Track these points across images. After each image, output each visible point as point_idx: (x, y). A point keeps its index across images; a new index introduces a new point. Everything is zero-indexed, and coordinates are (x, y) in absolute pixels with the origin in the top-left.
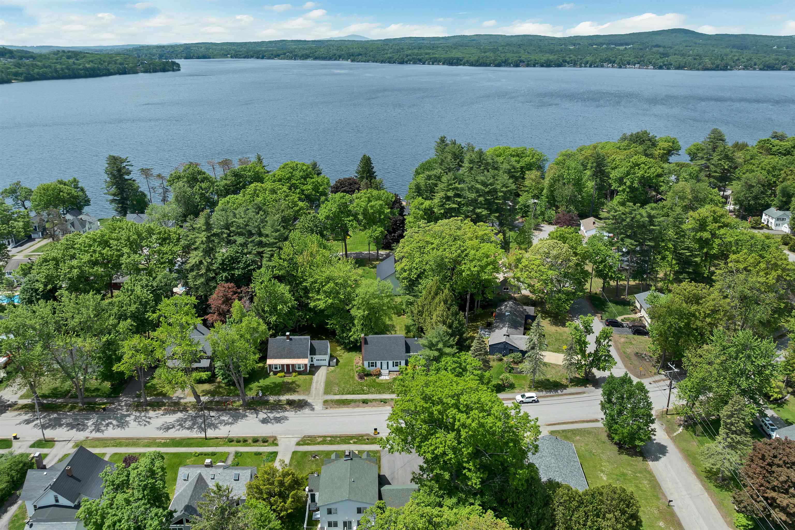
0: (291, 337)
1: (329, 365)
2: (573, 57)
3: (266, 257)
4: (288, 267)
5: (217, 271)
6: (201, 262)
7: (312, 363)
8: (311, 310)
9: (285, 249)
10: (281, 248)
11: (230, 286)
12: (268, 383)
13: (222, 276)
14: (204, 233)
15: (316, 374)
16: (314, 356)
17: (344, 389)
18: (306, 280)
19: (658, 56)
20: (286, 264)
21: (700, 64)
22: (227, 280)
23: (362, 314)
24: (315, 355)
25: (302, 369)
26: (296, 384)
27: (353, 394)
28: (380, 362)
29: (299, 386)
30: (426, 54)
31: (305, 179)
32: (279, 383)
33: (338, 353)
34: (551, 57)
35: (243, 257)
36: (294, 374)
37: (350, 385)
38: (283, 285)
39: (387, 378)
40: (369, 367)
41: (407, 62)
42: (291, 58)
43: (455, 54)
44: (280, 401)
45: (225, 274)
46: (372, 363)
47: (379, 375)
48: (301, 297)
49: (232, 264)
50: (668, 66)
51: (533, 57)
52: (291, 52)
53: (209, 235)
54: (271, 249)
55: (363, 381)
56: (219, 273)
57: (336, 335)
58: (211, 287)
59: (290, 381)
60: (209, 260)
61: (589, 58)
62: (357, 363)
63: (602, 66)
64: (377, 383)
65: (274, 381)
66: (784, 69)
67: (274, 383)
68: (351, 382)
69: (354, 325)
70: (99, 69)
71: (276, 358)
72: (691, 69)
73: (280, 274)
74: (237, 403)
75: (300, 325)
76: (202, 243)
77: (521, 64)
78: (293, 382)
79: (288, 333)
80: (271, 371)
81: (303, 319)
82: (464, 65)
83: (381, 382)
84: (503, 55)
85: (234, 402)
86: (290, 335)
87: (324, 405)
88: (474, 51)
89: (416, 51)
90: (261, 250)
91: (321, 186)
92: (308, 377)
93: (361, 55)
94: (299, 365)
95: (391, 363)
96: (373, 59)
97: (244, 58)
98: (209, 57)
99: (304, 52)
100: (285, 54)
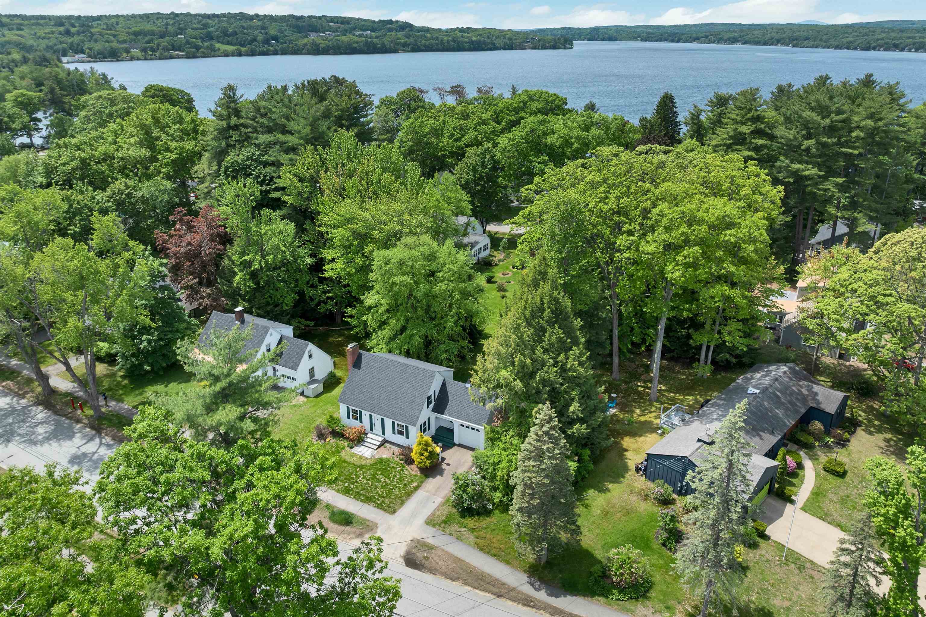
1: (303, 393)
16: (277, 367)
24: (278, 364)
28: (368, 414)
40: (349, 417)
41: (874, 49)
42: (713, 42)
46: (355, 411)
47: (358, 442)
52: (715, 35)
64: (342, 459)
70: (484, 43)
83: (353, 459)
89: (893, 35)
95: (388, 423)
96: (824, 44)
97: (657, 41)
98: (616, 40)
99: (732, 35)
100: (707, 37)
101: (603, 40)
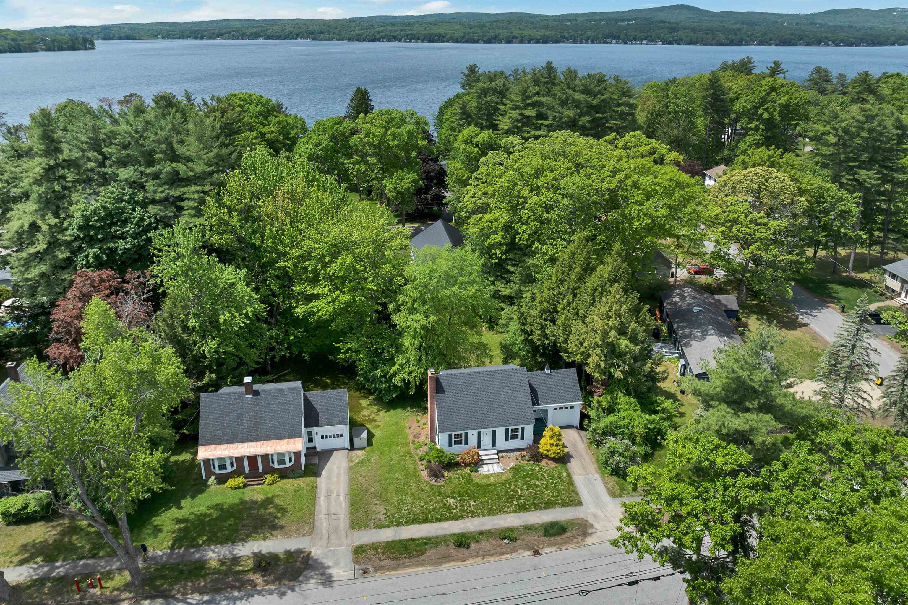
0: (256, 387)
1: (352, 447)
2: (572, 33)
3: (191, 208)
4: (241, 227)
5: (76, 244)
6: (34, 227)
7: (311, 445)
8: (297, 322)
9: (232, 185)
10: (221, 185)
11: (104, 277)
12: (203, 509)
13: (87, 256)
14: (38, 160)
15: (324, 473)
16: (315, 430)
17: (399, 510)
18: (285, 254)
19: (666, 31)
20: (235, 221)
21: (713, 39)
22: (100, 265)
23: (423, 322)
24: (317, 425)
25: (288, 464)
26: (276, 507)
27: (426, 520)
28: (475, 432)
29: (283, 510)
30: (402, 30)
31: (266, 118)
32: (232, 506)
33: (365, 413)
34: (548, 33)
35: (134, 210)
36: (269, 478)
37: (413, 495)
38: (231, 269)
39: (497, 469)
40: (450, 445)
41: (379, 40)
42: (237, 38)
43: (435, 30)
44: (236, 560)
45: (92, 252)
46: (458, 436)
47: (477, 463)
48: (274, 295)
49: (110, 226)
50: (678, 42)
51: (526, 33)
52: (237, 31)
53: (52, 162)
54: (199, 188)
55: (441, 482)
56: (80, 249)
57: (356, 374)
58: (66, 284)
59: (260, 497)
60: (54, 221)
61: (589, 33)
62: (417, 436)
63: (606, 42)
64: (478, 485)
65: (218, 500)
66: (800, 45)
67: (218, 507)
68: (414, 488)
69: (399, 348)
71: (220, 442)
72: (704, 45)
73: (223, 242)
74: (117, 577)
75: (274, 357)
76: (37, 182)
77: (514, 40)
78: (268, 501)
79: (248, 379)
80: (210, 473)
81: (281, 343)
82: (448, 41)
83: (485, 481)
84: (491, 31)
85: (109, 575)
86: (254, 382)
87: (356, 561)
88: (457, 27)
89: (389, 28)
90: (176, 193)
91: (292, 129)
92: (303, 482)
93: (323, 33)
94: (281, 454)
95: (501, 432)
96: (338, 37)
97: (179, 38)
98: (134, 39)
99: (254, 30)
100: (229, 33)
101: (120, 38)
